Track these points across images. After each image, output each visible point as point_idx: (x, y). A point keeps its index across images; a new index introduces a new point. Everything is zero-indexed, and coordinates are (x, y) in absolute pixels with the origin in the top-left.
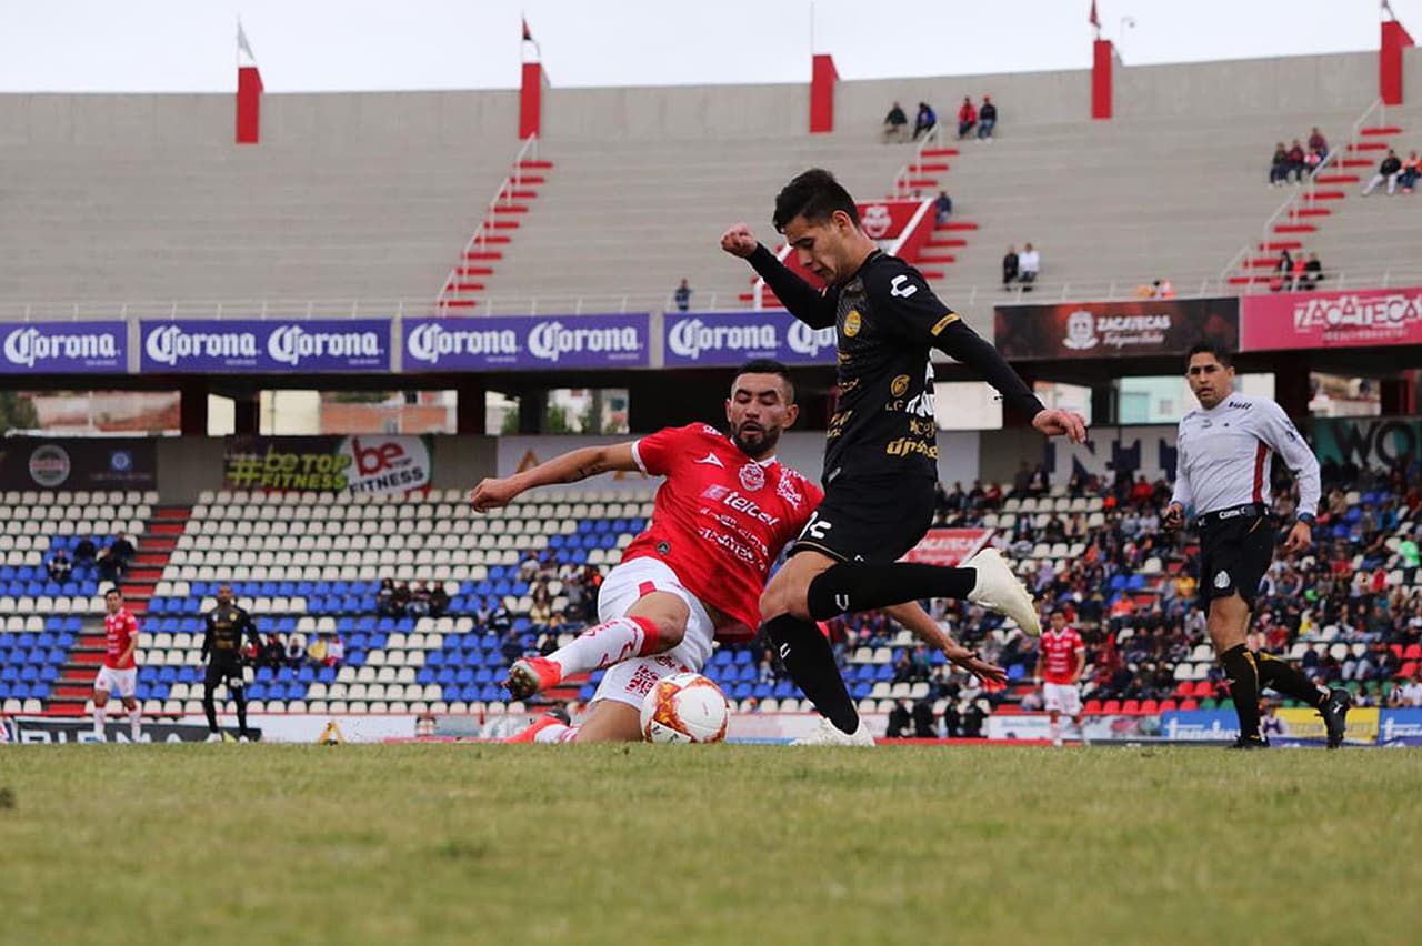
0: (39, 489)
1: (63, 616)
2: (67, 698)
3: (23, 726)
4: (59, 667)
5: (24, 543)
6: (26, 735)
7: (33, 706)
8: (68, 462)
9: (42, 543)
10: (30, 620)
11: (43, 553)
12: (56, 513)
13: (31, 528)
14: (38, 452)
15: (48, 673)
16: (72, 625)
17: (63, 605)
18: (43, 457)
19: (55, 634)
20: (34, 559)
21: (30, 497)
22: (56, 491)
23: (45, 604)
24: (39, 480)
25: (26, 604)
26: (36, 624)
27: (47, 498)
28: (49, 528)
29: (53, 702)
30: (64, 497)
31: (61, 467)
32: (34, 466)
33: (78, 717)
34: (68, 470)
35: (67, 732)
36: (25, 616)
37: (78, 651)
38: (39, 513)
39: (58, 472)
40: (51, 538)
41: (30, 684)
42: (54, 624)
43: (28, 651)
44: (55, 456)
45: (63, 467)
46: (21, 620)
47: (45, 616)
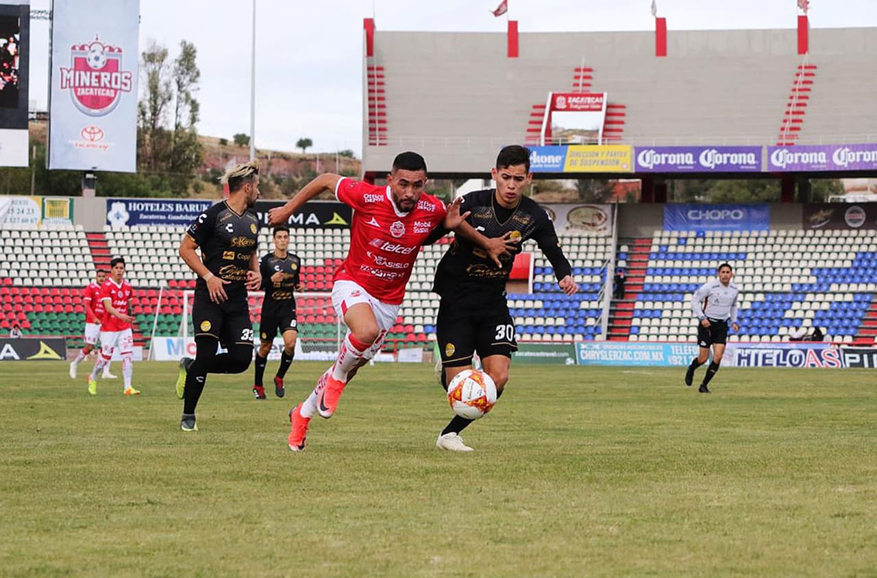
0: (850, 229)
1: (862, 293)
2: (865, 335)
3: (846, 351)
4: (861, 319)
5: (842, 256)
6: (847, 356)
7: (849, 339)
8: (864, 214)
9: (852, 256)
10: (846, 296)
11: (852, 261)
12: (859, 241)
13: (846, 248)
14: (849, 210)
15: (856, 322)
16: (868, 297)
17: (862, 288)
18: (851, 212)
19: (859, 302)
20: (848, 264)
21: (845, 233)
22: (858, 229)
23: (853, 287)
24: (851, 224)
25: (844, 288)
26: (849, 298)
27: (854, 233)
28: (855, 248)
29: (857, 337)
30: (863, 233)
31: (861, 217)
32: (847, 217)
33: (870, 345)
34: (864, 219)
35: (868, 354)
36: (844, 293)
37: (870, 311)
38: (850, 241)
39: (860, 220)
40: (856, 253)
41: (847, 328)
42: (859, 297)
43: (846, 311)
44: (858, 212)
45: (862, 216)
46: (841, 295)
47: (854, 293)
